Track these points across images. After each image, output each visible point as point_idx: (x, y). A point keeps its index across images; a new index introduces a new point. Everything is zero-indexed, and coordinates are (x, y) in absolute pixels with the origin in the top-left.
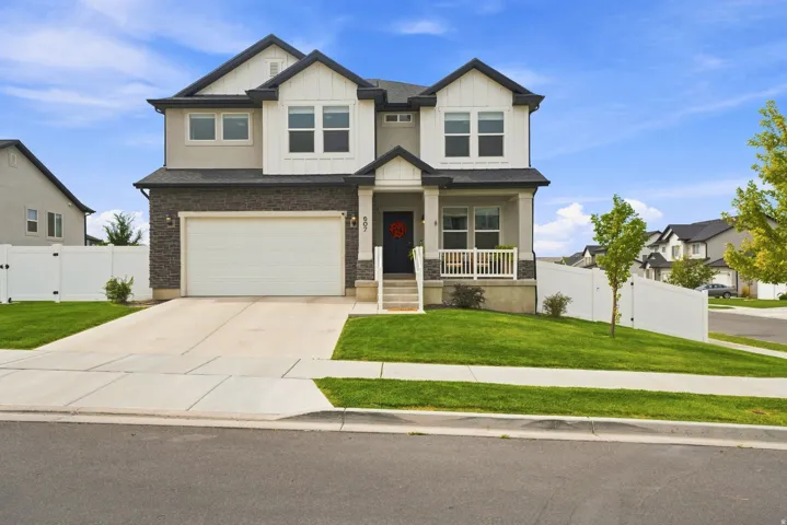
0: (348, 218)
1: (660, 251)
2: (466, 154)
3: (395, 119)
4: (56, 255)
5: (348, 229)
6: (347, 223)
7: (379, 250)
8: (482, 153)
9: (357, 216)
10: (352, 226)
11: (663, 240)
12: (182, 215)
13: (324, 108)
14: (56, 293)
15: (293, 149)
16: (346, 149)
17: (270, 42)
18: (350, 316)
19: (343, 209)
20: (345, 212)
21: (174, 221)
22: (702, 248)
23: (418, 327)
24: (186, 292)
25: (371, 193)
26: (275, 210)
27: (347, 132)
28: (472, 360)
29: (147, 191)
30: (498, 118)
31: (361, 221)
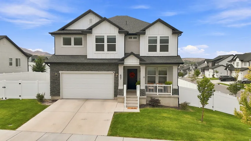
0: (115, 74)
1: (232, 63)
2: (156, 51)
3: (131, 38)
4: (20, 84)
5: (115, 77)
6: (115, 76)
7: (125, 86)
8: (161, 51)
9: (118, 74)
10: (116, 76)
11: (233, 60)
12: (60, 72)
13: (107, 36)
14: (20, 96)
15: (97, 50)
16: (115, 50)
17: (90, 12)
18: (115, 113)
19: (113, 71)
20: (114, 72)
21: (58, 74)
22: (248, 64)
23: (136, 120)
24: (62, 97)
25: (123, 67)
26: (91, 71)
27: (115, 44)
28: (152, 137)
29: (49, 65)
30: (167, 38)
31: (119, 76)
